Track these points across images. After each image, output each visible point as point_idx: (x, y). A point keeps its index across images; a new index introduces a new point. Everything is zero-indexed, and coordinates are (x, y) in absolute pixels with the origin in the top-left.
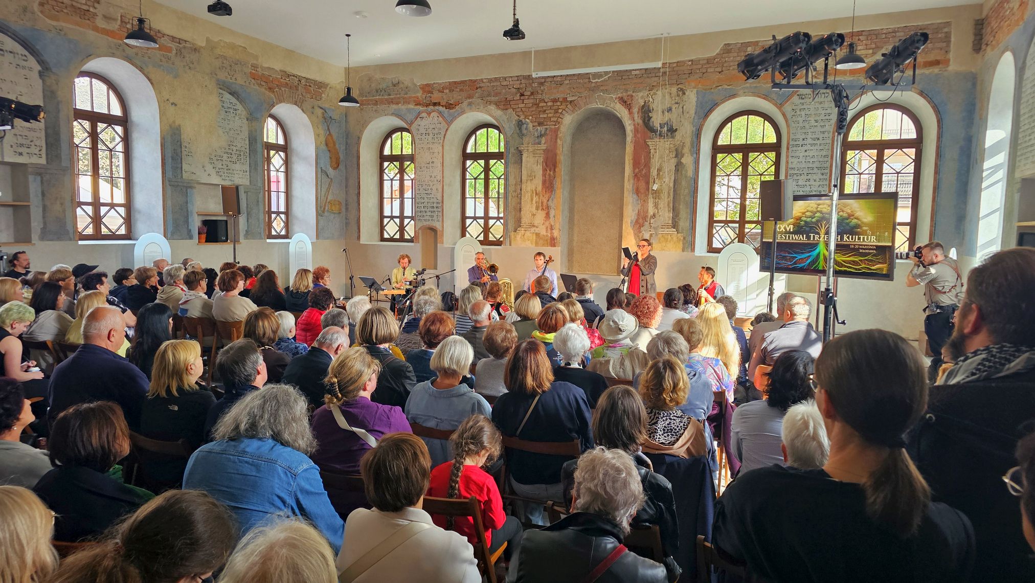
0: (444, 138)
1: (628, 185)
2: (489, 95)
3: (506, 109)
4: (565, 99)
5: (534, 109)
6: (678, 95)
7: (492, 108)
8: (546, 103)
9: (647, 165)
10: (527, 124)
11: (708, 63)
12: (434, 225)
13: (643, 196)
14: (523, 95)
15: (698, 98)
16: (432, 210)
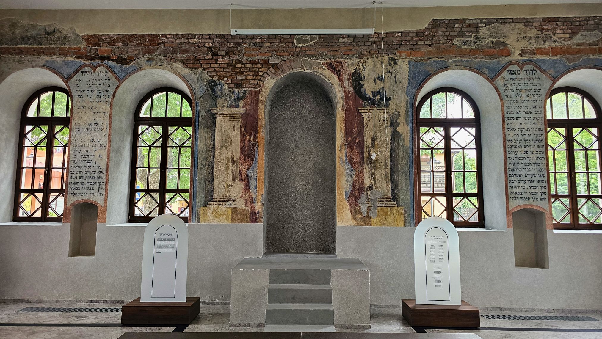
0: (114, 95)
1: (341, 153)
2: (174, 51)
3: (196, 68)
4: (266, 62)
5: (230, 70)
6: (390, 65)
7: (179, 66)
8: (244, 64)
9: (361, 133)
10: (222, 85)
11: (417, 36)
12: (94, 200)
13: (357, 166)
14: (217, 55)
15: (410, 68)
16: (92, 181)
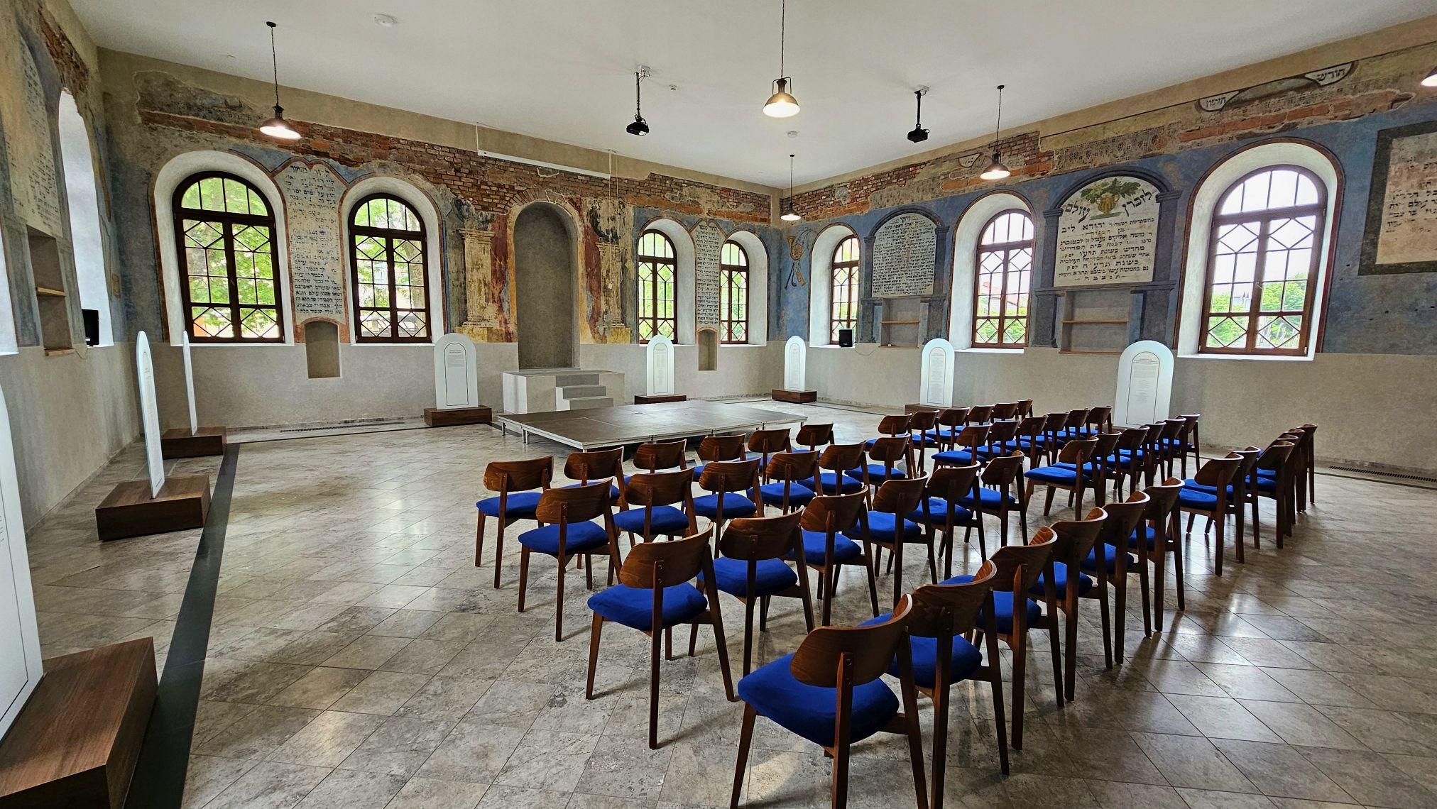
0: (341, 201)
1: (582, 282)
2: (411, 161)
3: (438, 183)
4: (511, 188)
5: (475, 190)
6: (620, 207)
7: (419, 177)
8: (490, 186)
9: (598, 265)
10: (469, 206)
11: (639, 185)
12: (332, 318)
13: (595, 293)
15: (635, 213)
16: (327, 297)
